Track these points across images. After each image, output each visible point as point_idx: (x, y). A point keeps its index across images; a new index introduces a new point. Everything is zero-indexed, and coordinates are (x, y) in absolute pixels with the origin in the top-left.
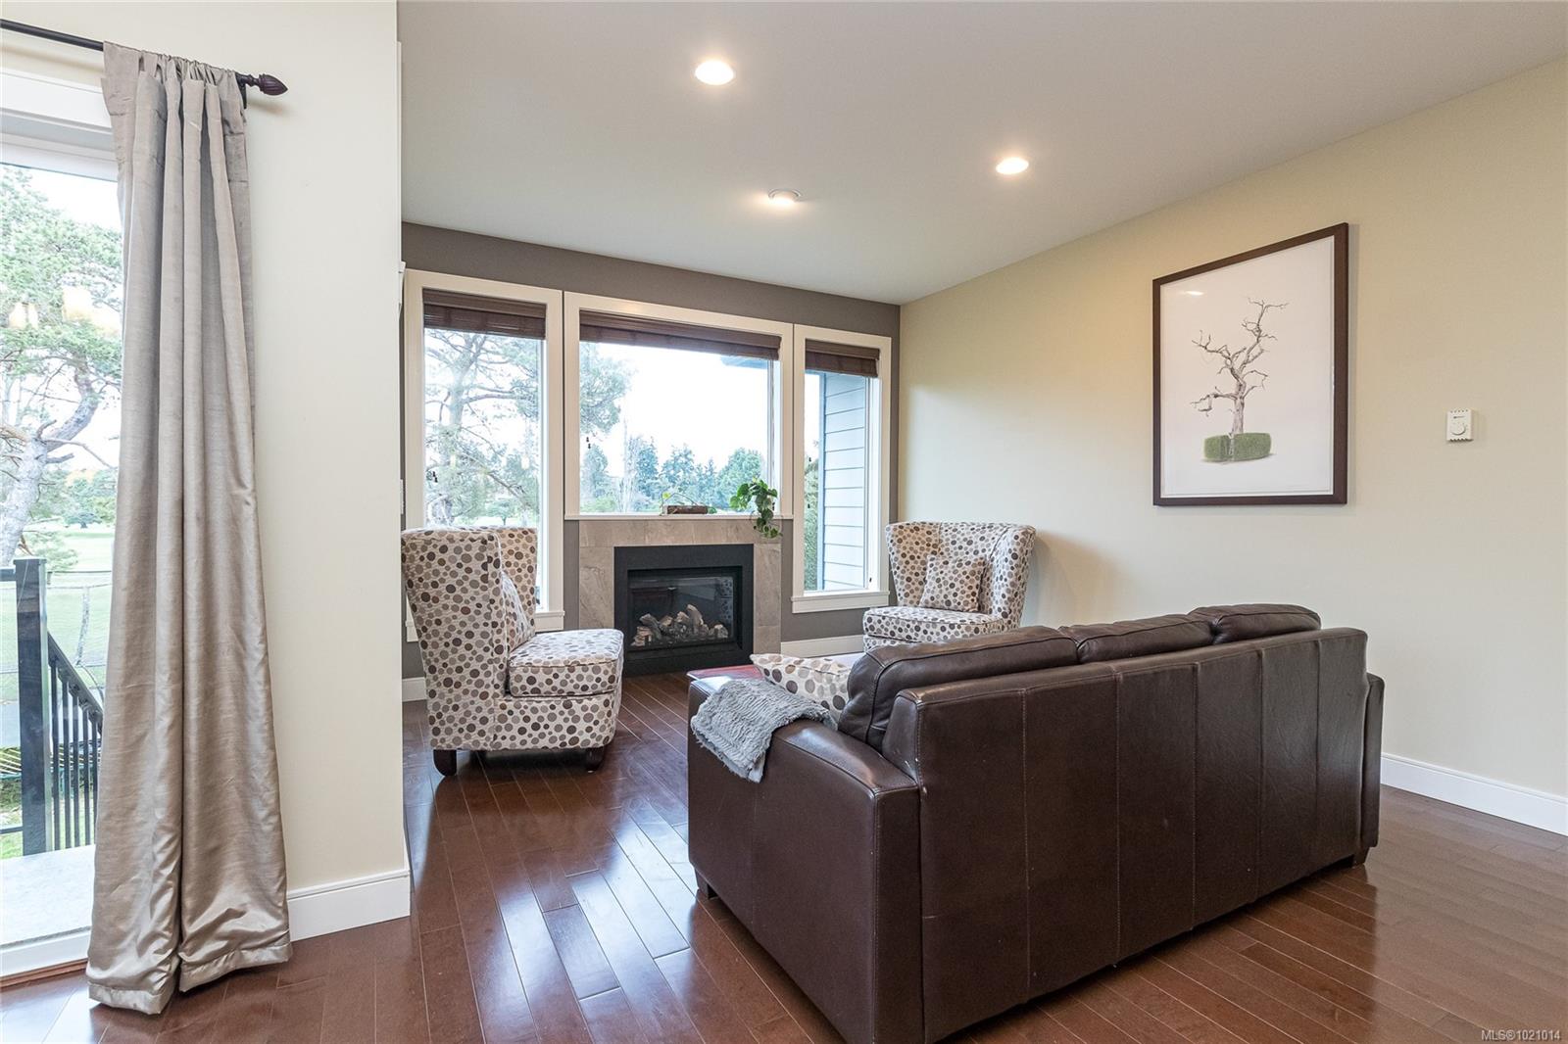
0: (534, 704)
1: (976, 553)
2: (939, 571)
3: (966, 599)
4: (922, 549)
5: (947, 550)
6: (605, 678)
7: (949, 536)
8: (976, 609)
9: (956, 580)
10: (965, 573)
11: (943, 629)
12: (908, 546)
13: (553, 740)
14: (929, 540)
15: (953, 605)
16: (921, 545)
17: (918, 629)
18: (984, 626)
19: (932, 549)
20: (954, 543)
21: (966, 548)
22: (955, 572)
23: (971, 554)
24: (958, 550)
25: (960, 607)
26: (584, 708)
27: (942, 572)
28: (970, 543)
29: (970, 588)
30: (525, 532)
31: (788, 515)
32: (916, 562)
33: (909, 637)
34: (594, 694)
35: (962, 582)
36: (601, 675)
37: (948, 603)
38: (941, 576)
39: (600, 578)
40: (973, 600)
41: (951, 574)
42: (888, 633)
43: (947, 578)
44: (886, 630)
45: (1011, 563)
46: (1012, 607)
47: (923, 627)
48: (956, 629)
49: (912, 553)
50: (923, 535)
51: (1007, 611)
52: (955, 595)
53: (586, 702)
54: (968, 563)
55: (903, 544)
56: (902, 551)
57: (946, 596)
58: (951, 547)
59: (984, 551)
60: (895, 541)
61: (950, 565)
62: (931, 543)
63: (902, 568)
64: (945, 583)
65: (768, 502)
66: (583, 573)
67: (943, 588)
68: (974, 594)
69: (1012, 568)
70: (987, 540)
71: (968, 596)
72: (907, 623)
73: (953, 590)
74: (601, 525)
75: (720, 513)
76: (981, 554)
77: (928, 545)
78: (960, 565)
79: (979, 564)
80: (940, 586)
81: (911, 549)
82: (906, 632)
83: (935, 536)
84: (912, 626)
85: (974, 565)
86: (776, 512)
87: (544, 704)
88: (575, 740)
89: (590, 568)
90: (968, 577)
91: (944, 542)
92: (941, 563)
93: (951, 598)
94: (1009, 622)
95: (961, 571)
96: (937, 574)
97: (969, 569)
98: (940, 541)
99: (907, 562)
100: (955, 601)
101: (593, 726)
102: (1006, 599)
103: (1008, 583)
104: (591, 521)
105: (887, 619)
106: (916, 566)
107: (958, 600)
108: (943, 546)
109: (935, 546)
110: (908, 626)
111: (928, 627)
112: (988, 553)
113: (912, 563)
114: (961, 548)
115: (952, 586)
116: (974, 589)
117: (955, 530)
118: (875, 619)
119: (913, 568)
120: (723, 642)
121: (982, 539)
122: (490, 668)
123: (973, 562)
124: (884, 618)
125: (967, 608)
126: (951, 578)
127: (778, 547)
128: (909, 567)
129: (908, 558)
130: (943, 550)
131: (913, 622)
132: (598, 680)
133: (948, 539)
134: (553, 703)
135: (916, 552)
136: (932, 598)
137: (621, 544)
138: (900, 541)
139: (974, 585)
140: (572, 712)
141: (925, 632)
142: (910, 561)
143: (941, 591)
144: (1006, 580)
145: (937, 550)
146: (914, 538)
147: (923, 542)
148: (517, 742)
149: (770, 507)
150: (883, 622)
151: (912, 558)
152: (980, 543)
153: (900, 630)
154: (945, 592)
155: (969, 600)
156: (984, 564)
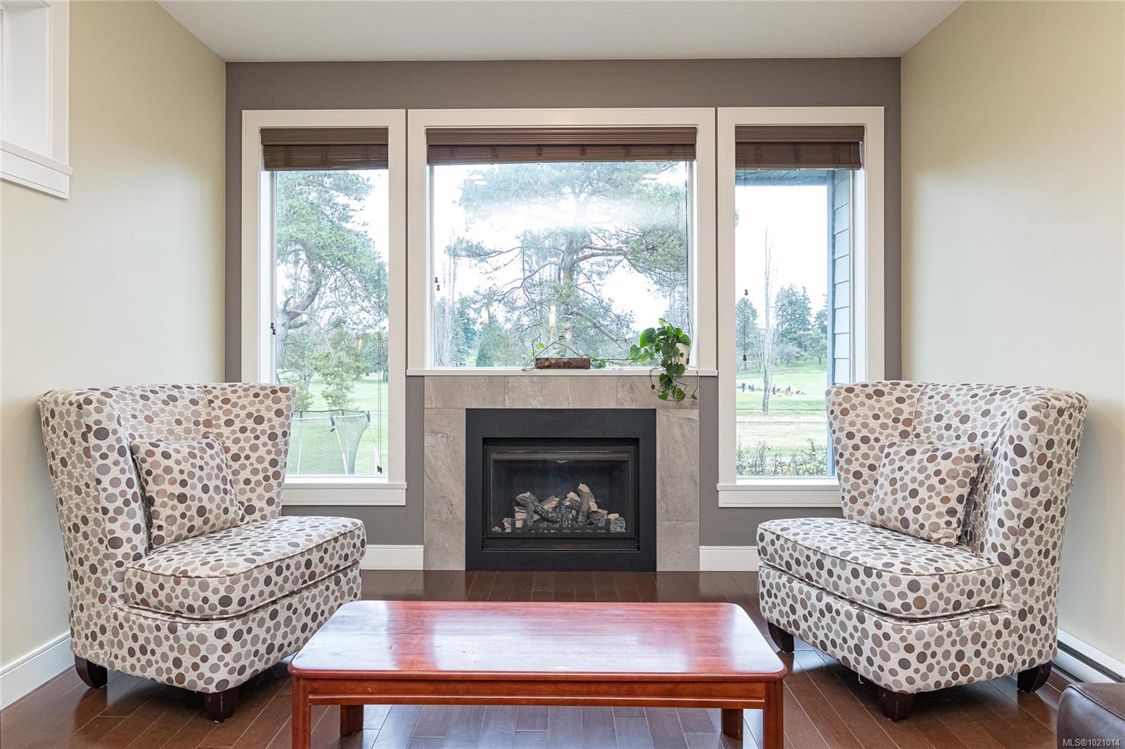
0: (142, 620)
1: (972, 437)
2: (896, 466)
3: (934, 519)
4: (884, 426)
5: (927, 430)
6: (214, 599)
7: (934, 407)
8: (954, 541)
9: (921, 484)
10: (938, 473)
11: (855, 573)
12: (859, 421)
13: (159, 671)
14: (899, 411)
15: (913, 527)
16: (882, 420)
17: (820, 565)
18: (936, 580)
19: (901, 427)
20: (939, 418)
21: (957, 429)
22: (922, 470)
23: (964, 438)
24: (943, 431)
25: (924, 533)
26: (190, 637)
27: (900, 469)
28: (964, 420)
29: (945, 500)
30: (274, 392)
31: (709, 370)
32: (872, 448)
33: (808, 575)
34: (201, 619)
35: (931, 488)
36: (209, 594)
37: (905, 522)
38: (898, 475)
39: (449, 446)
40: (948, 523)
41: (915, 474)
42: (783, 563)
43: (907, 479)
44: (781, 558)
45: (1013, 462)
46: (1019, 546)
47: (827, 564)
48: (874, 578)
49: (865, 432)
50: (889, 403)
51: (1010, 552)
52: (917, 510)
53: (192, 628)
54: (947, 456)
55: (848, 418)
56: (848, 429)
57: (901, 511)
58: (934, 425)
59: (985, 435)
60: (837, 411)
61: (917, 457)
62: (902, 418)
63: (846, 455)
64: (904, 487)
65: (677, 353)
66: (429, 439)
67: (900, 495)
68: (952, 512)
69: (1016, 473)
70: (995, 416)
71: (939, 515)
72: (807, 553)
73: (915, 502)
74: (450, 382)
75: (609, 369)
76: (979, 440)
77: (896, 420)
78: (932, 459)
79: (968, 459)
80: (894, 492)
81: (865, 425)
82: (806, 567)
83: (911, 405)
84: (814, 559)
85: (957, 461)
86: (692, 368)
87: (149, 622)
88: (181, 677)
89: (437, 433)
90: (942, 481)
91: (924, 417)
92: (903, 453)
93: (909, 514)
94: (1015, 574)
95: (931, 468)
96: (893, 471)
97: (946, 466)
98: (918, 414)
99: (856, 447)
100: (916, 521)
101: (199, 662)
102: (1005, 529)
103: (1009, 499)
104: (438, 378)
105: (782, 541)
106: (871, 453)
107: (921, 521)
108: (920, 423)
109: (908, 422)
110: (808, 558)
111: (834, 564)
112: (991, 439)
113: (864, 448)
114: (948, 427)
115: (914, 493)
116: (953, 503)
117: (946, 397)
118: (768, 537)
119: (866, 456)
120: (618, 538)
121: (986, 413)
122: (107, 564)
123: (955, 454)
124: (778, 537)
125: (935, 536)
126: (914, 480)
127: (694, 415)
128: (858, 454)
129: (857, 440)
130: (920, 429)
131: (815, 552)
132: (205, 600)
133: (930, 412)
134: (158, 622)
135: (872, 431)
136: (881, 512)
137: (474, 405)
138: (845, 412)
139: (953, 496)
140: (177, 639)
141: (830, 573)
142: (861, 445)
143: (895, 501)
144: (1004, 494)
145: (909, 429)
146: (871, 408)
147: (887, 416)
148: (128, 664)
149: (682, 361)
150: (778, 544)
151: (865, 440)
152: (981, 420)
153: (798, 562)
154: (901, 504)
155: (942, 522)
156: (977, 459)
